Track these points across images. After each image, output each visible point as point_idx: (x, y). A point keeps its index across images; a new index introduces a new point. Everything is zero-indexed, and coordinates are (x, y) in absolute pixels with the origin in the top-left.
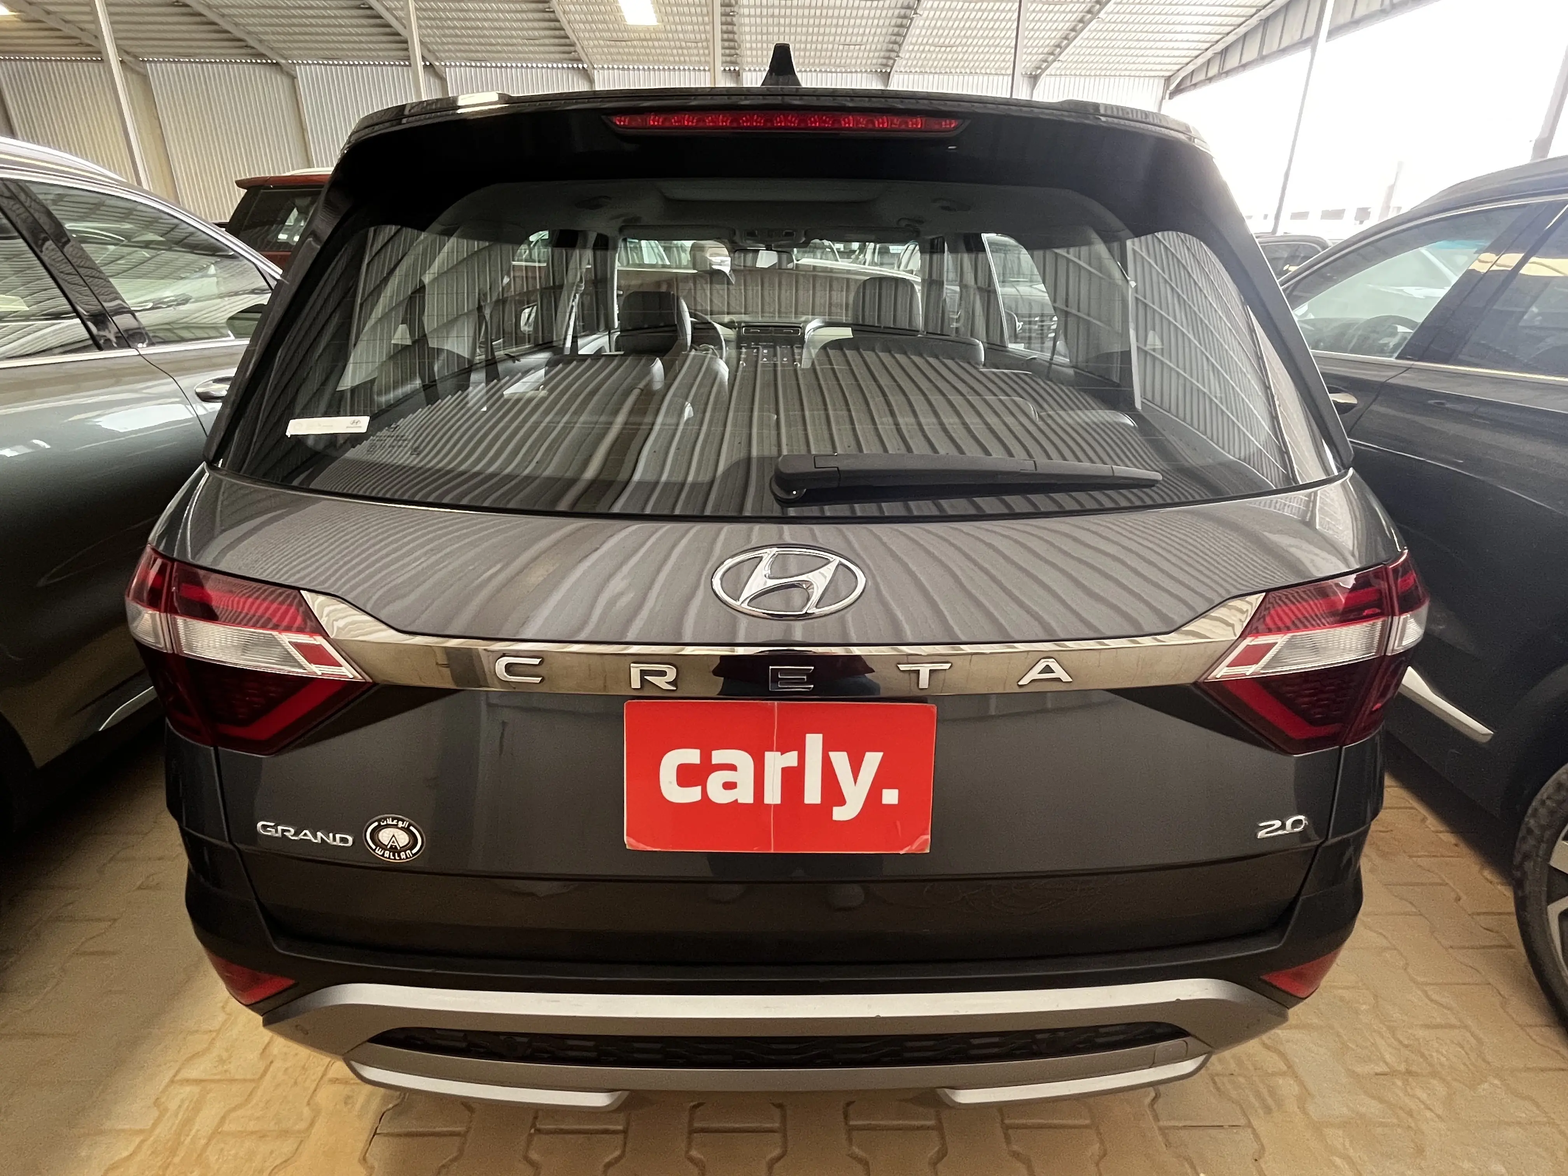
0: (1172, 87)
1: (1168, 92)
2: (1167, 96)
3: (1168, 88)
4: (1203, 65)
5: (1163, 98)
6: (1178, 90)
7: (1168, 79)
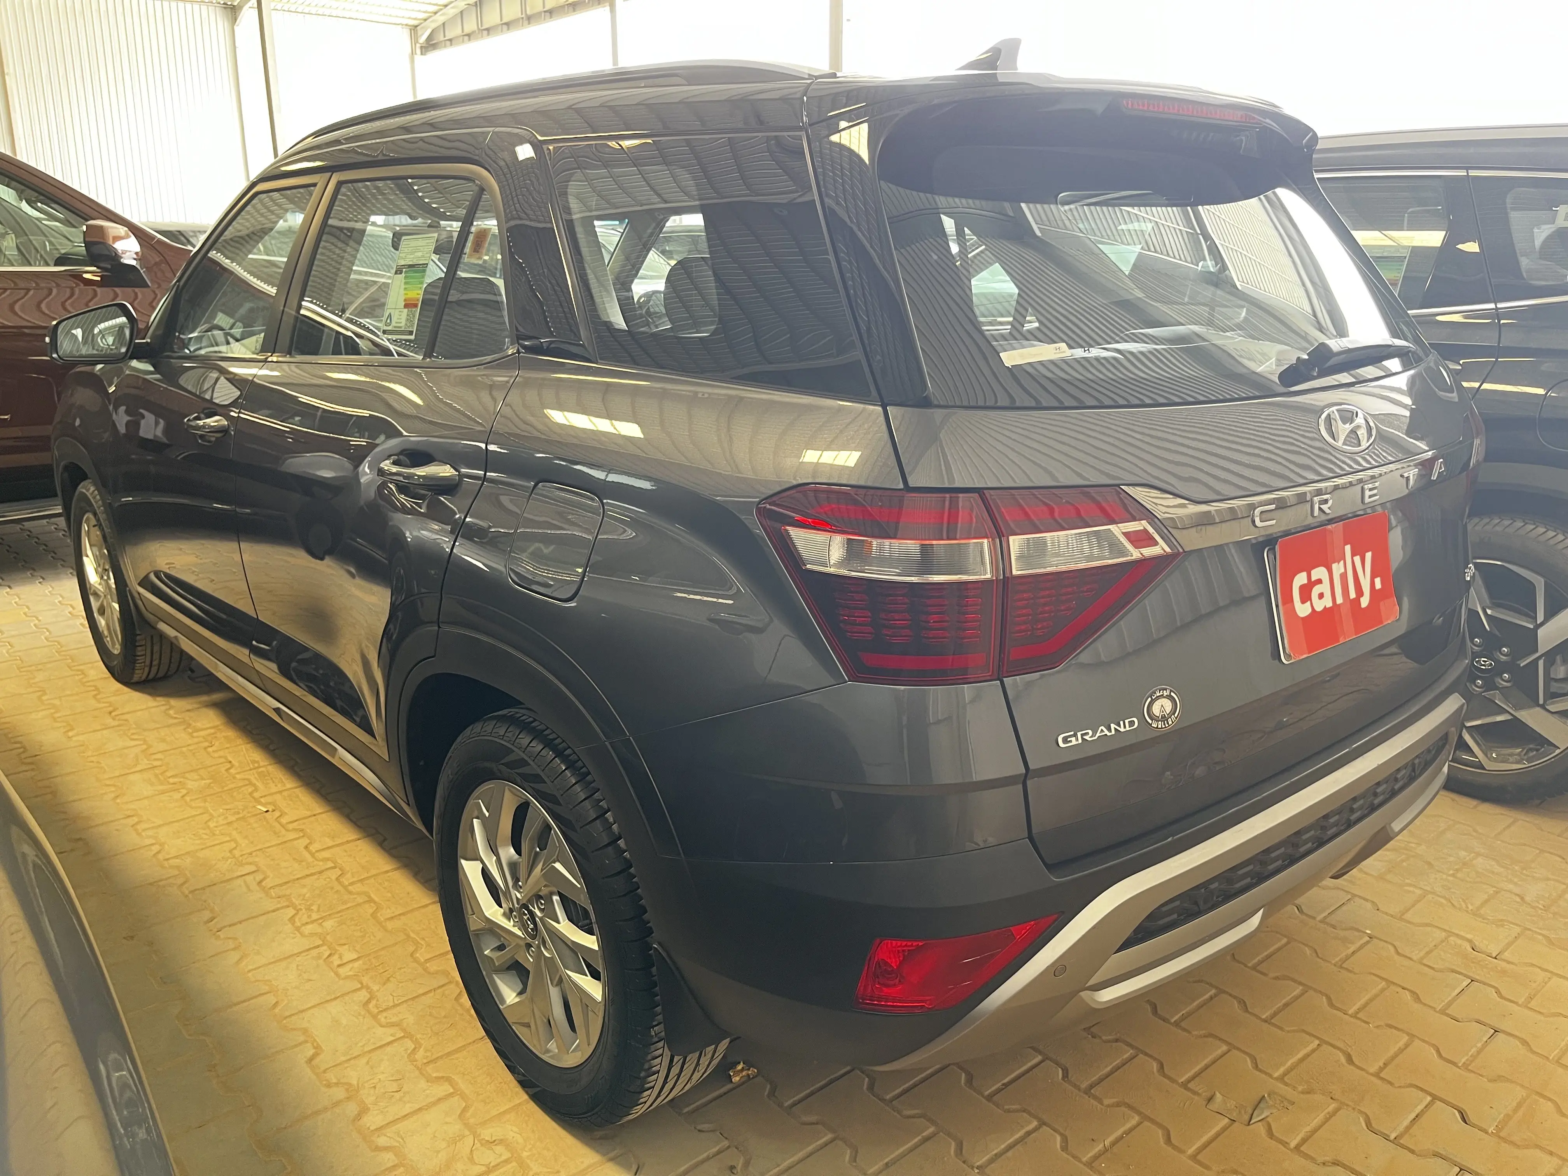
0: (423, 39)
1: (418, 45)
2: (418, 51)
3: (416, 42)
4: (454, 18)
5: (413, 53)
6: (430, 45)
7: (414, 29)
